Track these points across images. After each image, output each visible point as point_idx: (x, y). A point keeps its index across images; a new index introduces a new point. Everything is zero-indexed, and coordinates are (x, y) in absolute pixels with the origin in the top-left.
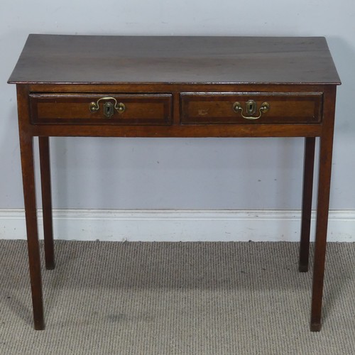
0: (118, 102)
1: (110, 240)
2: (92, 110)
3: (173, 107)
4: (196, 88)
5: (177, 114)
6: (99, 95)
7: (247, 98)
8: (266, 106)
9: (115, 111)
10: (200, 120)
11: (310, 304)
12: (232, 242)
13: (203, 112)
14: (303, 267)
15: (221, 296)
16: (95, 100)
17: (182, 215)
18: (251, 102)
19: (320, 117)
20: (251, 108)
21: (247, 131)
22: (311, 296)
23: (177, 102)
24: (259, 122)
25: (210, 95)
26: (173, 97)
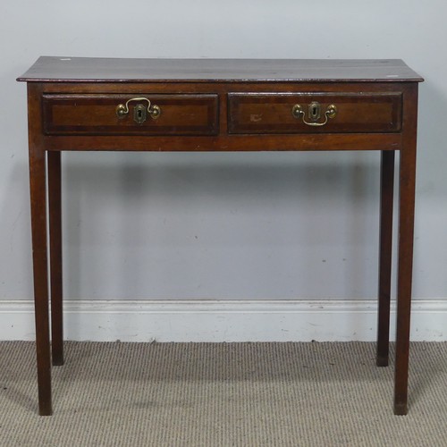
0: (153, 104)
1: (135, 341)
2: (120, 114)
3: (219, 111)
4: (248, 87)
5: (223, 121)
6: (128, 96)
7: (309, 100)
8: (332, 109)
9: (149, 116)
10: (252, 128)
11: (393, 392)
12: (291, 342)
13: (256, 118)
14: (382, 359)
15: (278, 387)
16: (123, 102)
17: (227, 306)
18: (314, 105)
19: (399, 124)
20: (314, 113)
21: (310, 143)
22: (393, 385)
23: (223, 105)
24: (324, 129)
25: (264, 96)
26: (219, 97)
